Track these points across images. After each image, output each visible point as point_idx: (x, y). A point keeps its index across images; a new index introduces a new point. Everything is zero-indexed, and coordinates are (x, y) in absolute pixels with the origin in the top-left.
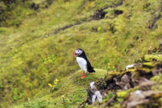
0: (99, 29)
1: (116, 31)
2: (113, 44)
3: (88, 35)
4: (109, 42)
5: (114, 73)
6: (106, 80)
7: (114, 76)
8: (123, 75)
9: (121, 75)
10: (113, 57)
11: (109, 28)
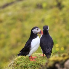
0: (44, 5)
1: (63, 6)
2: (61, 22)
3: (31, 12)
4: (56, 20)
5: (56, 59)
6: (48, 66)
7: (56, 62)
8: (66, 60)
9: (64, 61)
10: (61, 37)
11: (56, 4)
